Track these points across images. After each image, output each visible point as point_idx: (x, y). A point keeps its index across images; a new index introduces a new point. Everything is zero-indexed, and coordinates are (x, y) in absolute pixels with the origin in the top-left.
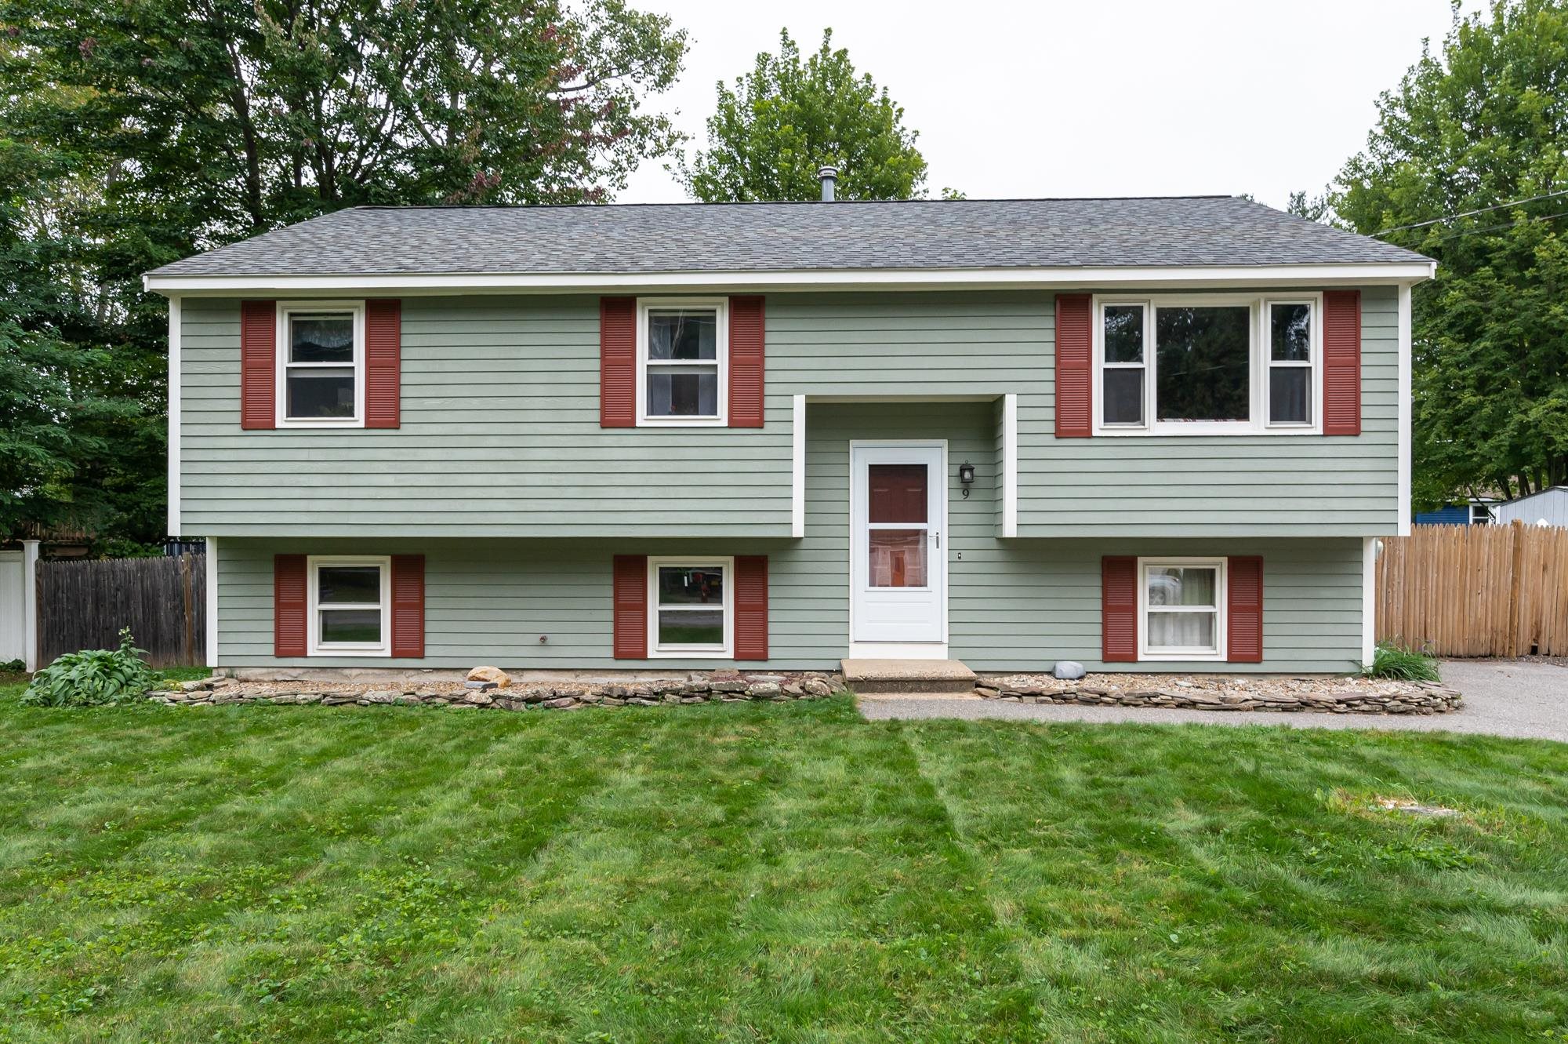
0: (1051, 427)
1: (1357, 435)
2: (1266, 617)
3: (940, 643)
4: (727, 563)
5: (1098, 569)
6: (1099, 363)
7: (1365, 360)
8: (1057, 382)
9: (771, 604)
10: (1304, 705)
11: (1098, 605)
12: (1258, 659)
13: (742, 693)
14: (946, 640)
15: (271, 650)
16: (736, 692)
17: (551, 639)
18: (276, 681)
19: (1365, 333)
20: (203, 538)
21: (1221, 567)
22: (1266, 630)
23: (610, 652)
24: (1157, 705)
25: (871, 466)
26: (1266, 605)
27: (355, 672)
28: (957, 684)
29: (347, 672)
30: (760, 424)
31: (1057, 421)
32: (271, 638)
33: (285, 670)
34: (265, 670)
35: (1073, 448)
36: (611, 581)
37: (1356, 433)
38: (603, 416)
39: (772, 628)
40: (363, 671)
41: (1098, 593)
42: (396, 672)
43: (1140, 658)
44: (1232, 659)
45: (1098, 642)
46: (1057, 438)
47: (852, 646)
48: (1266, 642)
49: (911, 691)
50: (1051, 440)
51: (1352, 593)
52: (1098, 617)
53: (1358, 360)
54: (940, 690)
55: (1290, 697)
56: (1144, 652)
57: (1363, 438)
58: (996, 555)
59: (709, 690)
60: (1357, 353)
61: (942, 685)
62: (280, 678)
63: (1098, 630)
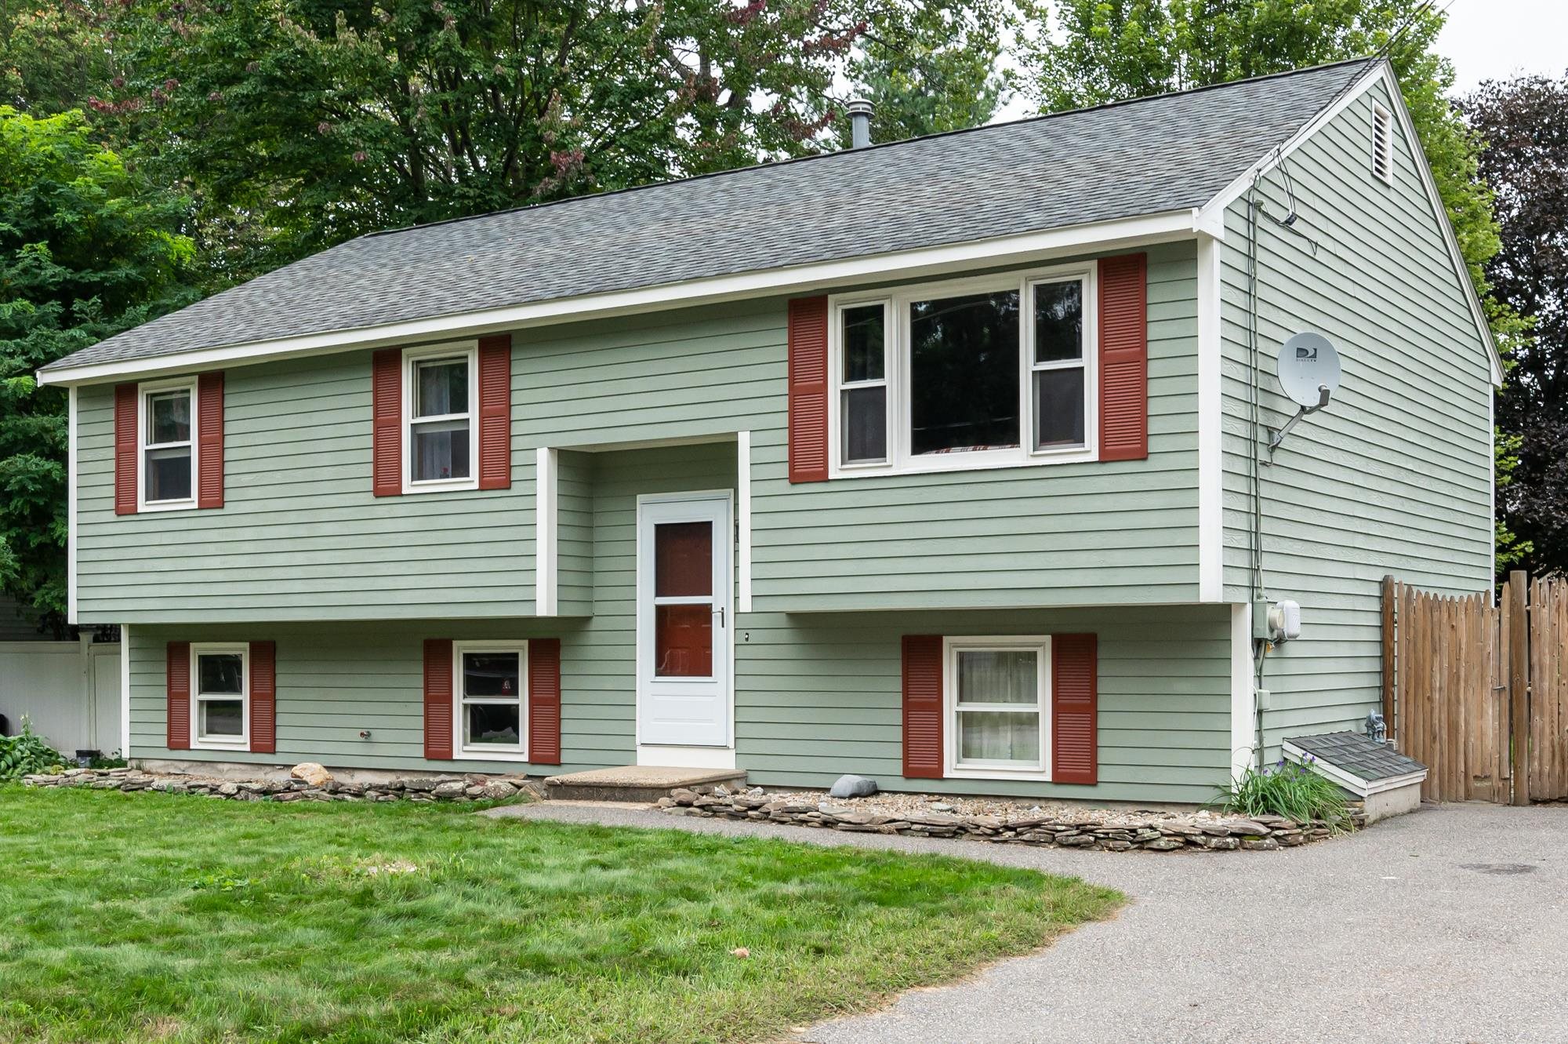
0: (784, 471)
1: (1144, 458)
2: (1103, 721)
3: (725, 747)
4: (522, 648)
5: (897, 653)
6: (836, 382)
7: (1153, 351)
8: (792, 412)
9: (565, 698)
10: (958, 832)
11: (898, 701)
12: (1092, 781)
13: (429, 791)
14: (732, 745)
15: (164, 742)
16: (424, 791)
17: (376, 735)
18: (169, 774)
19: (1153, 313)
20: (119, 625)
21: (1043, 648)
22: (1103, 739)
23: (420, 751)
24: (803, 822)
25: (658, 527)
26: (1103, 704)
27: (226, 767)
28: (649, 792)
29: (220, 766)
30: (507, 485)
31: (792, 462)
32: (164, 729)
33: (176, 763)
34: (162, 763)
35: (810, 495)
36: (422, 670)
37: (1143, 456)
38: (376, 483)
39: (565, 727)
40: (232, 766)
41: (897, 685)
42: (256, 768)
43: (945, 775)
44: (1059, 779)
45: (897, 751)
46: (793, 483)
47: (640, 749)
48: (1103, 756)
49: (606, 799)
50: (785, 487)
51: (1215, 687)
52: (898, 717)
53: (1144, 351)
54: (633, 799)
55: (947, 819)
56: (952, 766)
57: (1153, 463)
58: (785, 636)
59: (403, 788)
60: (1144, 343)
61: (636, 793)
62: (172, 771)
63: (897, 734)
